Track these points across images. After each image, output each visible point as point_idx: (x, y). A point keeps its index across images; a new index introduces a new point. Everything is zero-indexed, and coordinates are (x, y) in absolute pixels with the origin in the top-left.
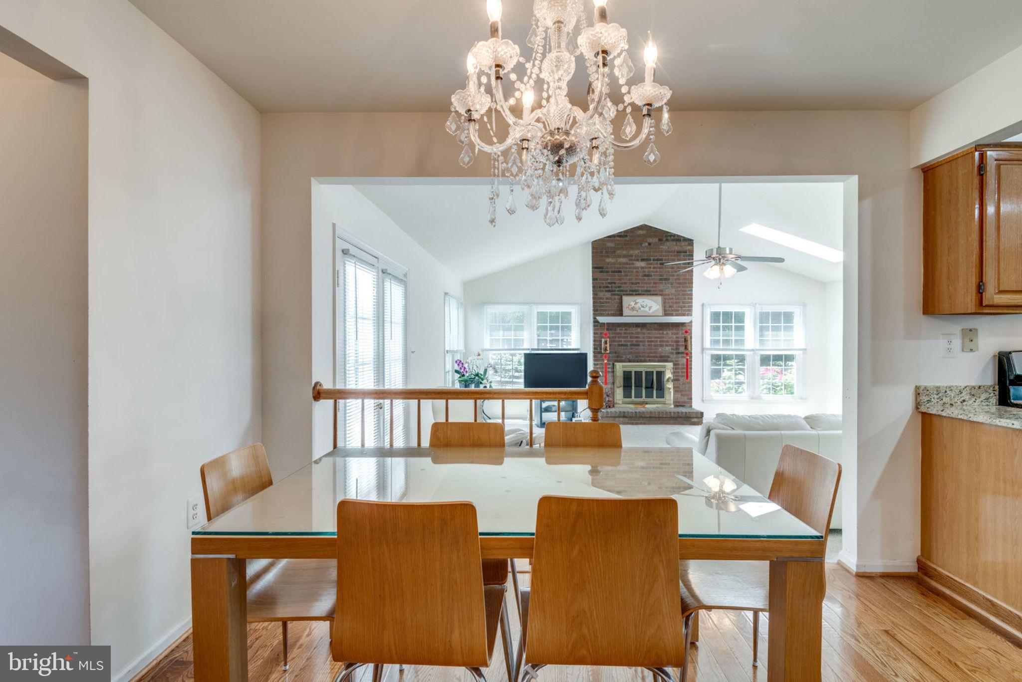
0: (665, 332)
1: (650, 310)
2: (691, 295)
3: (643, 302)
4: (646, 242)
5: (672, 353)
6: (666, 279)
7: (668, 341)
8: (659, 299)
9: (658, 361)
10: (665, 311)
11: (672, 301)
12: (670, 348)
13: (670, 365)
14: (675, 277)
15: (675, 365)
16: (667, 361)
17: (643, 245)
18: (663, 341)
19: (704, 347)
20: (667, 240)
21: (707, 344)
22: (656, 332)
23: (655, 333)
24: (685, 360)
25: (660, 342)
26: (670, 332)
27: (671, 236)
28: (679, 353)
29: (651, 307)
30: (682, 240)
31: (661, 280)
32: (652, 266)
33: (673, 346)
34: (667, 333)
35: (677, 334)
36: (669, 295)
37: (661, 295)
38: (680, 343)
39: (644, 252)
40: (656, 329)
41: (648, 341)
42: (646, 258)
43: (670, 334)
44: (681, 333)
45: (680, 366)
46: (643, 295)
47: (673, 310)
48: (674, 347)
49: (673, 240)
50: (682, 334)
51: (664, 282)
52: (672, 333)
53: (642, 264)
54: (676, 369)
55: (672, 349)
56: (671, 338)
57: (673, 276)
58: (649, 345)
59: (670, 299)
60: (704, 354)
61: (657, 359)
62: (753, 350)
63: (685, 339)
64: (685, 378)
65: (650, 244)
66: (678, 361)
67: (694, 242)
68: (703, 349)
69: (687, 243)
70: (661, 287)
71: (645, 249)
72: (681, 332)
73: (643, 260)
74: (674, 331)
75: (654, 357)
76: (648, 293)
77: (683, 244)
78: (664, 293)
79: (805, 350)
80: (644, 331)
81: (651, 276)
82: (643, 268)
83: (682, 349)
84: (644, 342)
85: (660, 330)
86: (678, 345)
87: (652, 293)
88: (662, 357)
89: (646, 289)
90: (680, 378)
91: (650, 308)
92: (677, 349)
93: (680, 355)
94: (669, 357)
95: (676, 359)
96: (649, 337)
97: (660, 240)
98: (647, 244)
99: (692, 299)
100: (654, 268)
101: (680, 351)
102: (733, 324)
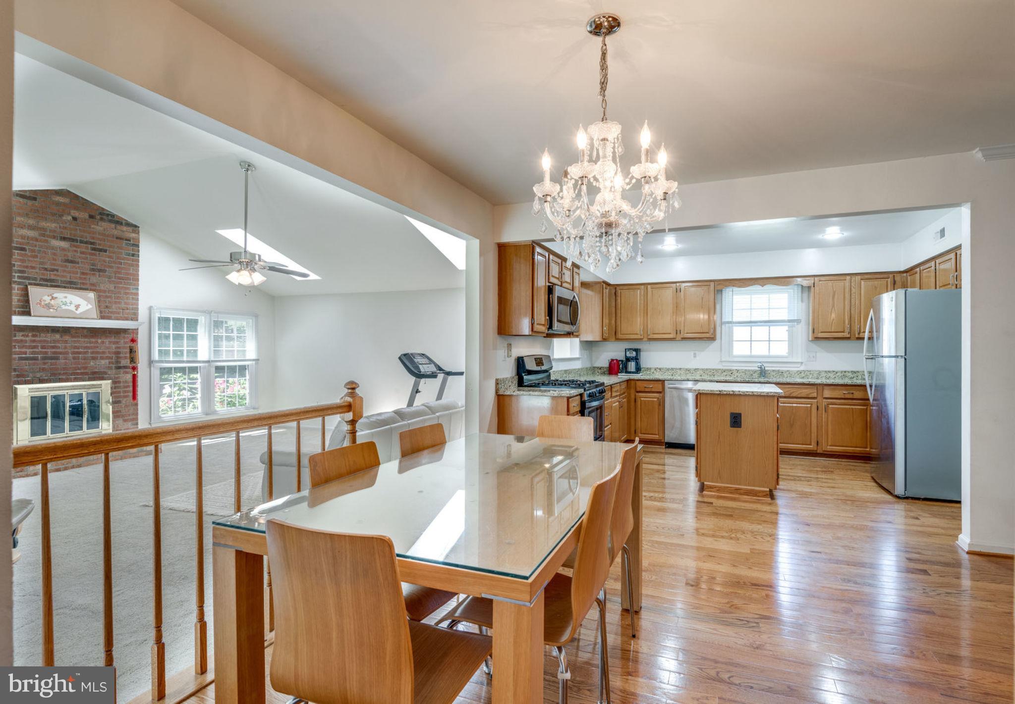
0: (99, 341)
1: (76, 310)
2: (137, 294)
3: (66, 297)
4: (69, 214)
5: (110, 368)
6: (100, 271)
7: (104, 353)
8: (91, 295)
9: (90, 379)
10: (101, 312)
11: (109, 299)
12: (107, 361)
13: (106, 385)
14: (114, 270)
15: (114, 382)
16: (102, 379)
17: (64, 218)
18: (98, 353)
19: (152, 359)
20: (102, 219)
21: (156, 356)
22: (86, 340)
23: (83, 342)
24: (129, 377)
25: (92, 353)
26: (107, 341)
27: (108, 215)
28: (120, 368)
29: (79, 305)
30: (124, 224)
31: (93, 270)
32: (79, 250)
33: (112, 359)
34: (103, 342)
35: (117, 343)
36: (105, 291)
37: (94, 290)
38: (121, 355)
39: (65, 228)
40: (86, 337)
41: (73, 353)
42: (69, 236)
43: (107, 345)
44: (124, 343)
45: (122, 384)
46: (65, 287)
47: (112, 313)
48: (113, 360)
49: (110, 221)
50: (125, 343)
51: (97, 273)
52: (110, 342)
53: (63, 244)
54: (115, 388)
55: (109, 363)
56: (108, 348)
57: (111, 267)
58: (74, 358)
59: (107, 297)
60: (152, 368)
61: (87, 377)
62: (208, 362)
63: (131, 350)
64: (131, 398)
65: (75, 219)
66: (118, 378)
67: (140, 228)
68: (151, 362)
69: (130, 229)
70: (94, 280)
71: (68, 224)
72: (122, 341)
73: (64, 239)
74: (113, 339)
75: (82, 374)
76: (70, 285)
77: (125, 228)
78: (98, 288)
79: (258, 360)
80: (67, 338)
81: (78, 263)
82: (63, 249)
83: (126, 362)
84: (67, 353)
85: (92, 337)
86: (118, 358)
87: (79, 286)
88: (95, 373)
89: (69, 280)
90: (121, 399)
91: (77, 307)
92: (118, 362)
93: (122, 370)
94: (105, 373)
95: (116, 376)
96: (76, 347)
97: (91, 217)
98: (70, 218)
99: (137, 300)
100: (82, 253)
101: (122, 365)
102: (185, 333)
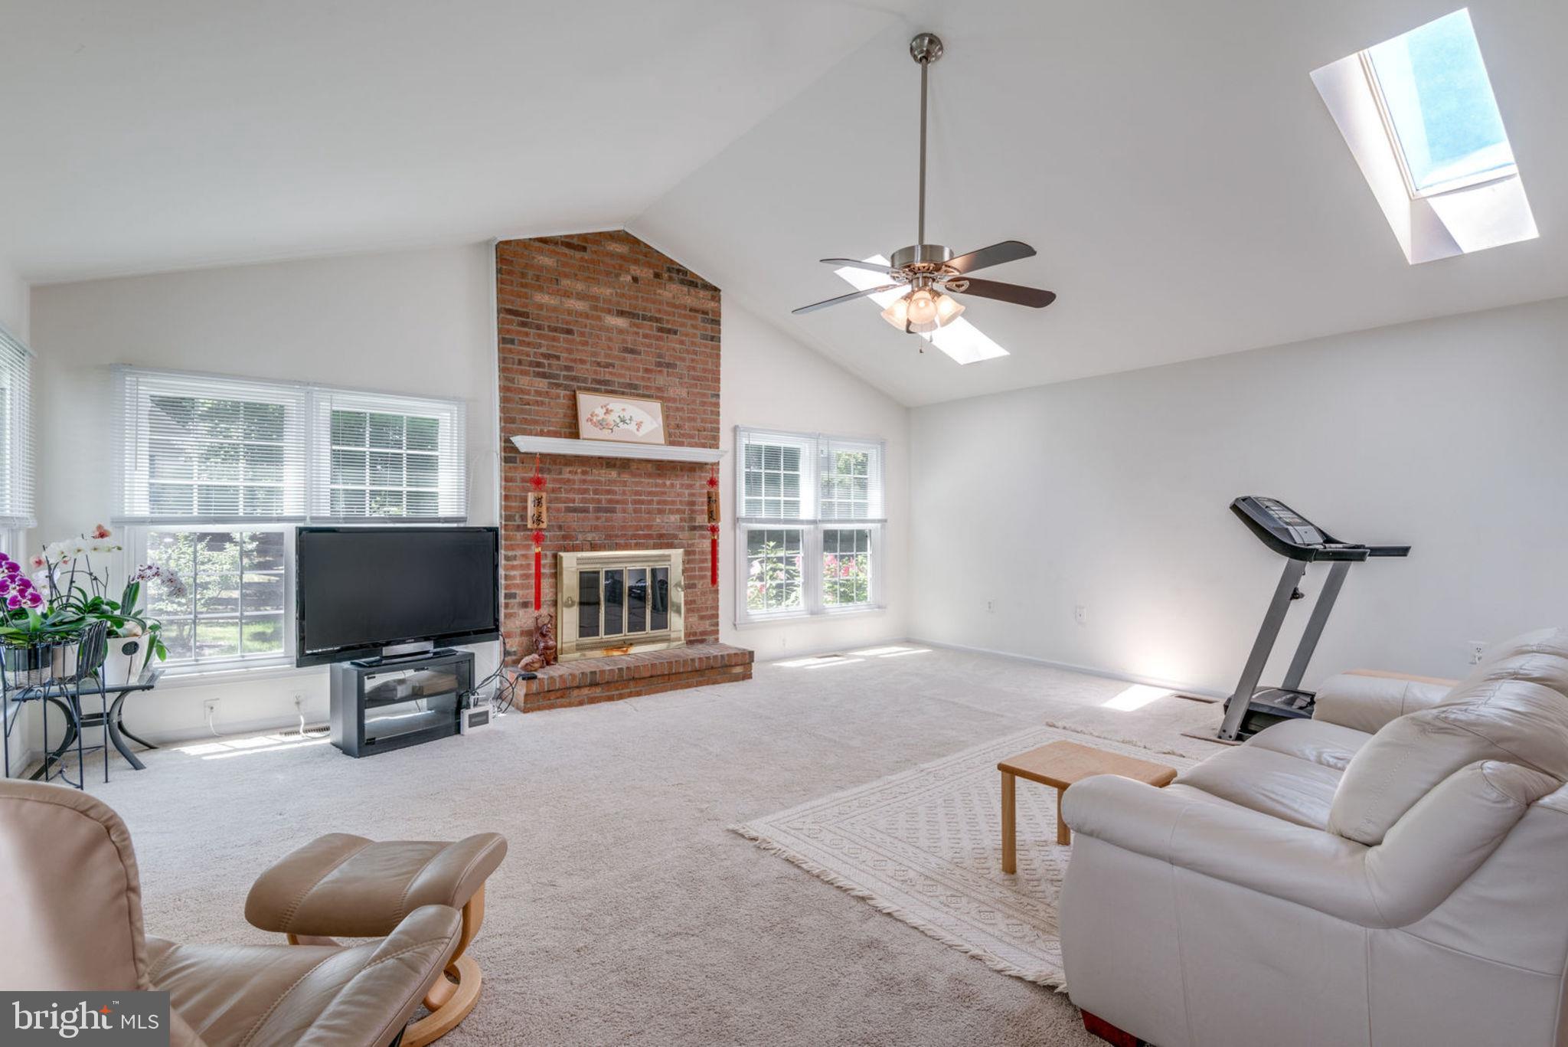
0: (668, 483)
1: (638, 430)
2: (717, 405)
3: (624, 410)
4: (628, 272)
5: (682, 529)
6: (668, 365)
7: (673, 503)
8: (656, 406)
9: (655, 547)
10: (670, 435)
11: (680, 414)
12: (678, 517)
13: (676, 555)
14: (687, 364)
15: (687, 553)
16: (671, 546)
17: (622, 279)
18: (665, 502)
19: (738, 515)
20: (671, 279)
21: (743, 512)
22: (651, 481)
23: (647, 484)
24: (706, 545)
25: (659, 503)
26: (677, 482)
27: (678, 271)
28: (693, 528)
29: (641, 422)
30: (699, 285)
31: (659, 364)
32: (641, 331)
33: (684, 514)
34: (672, 485)
35: (691, 486)
36: (674, 400)
37: (658, 398)
38: (697, 508)
39: (623, 295)
40: (649, 475)
41: (635, 502)
42: (627, 309)
43: (677, 488)
44: (700, 484)
45: (697, 557)
46: (623, 393)
47: (683, 435)
48: (686, 516)
49: (682, 282)
50: (702, 487)
51: (665, 370)
52: (682, 485)
53: (621, 322)
54: (689, 562)
55: (682, 520)
56: (679, 495)
57: (683, 360)
58: (635, 511)
59: (677, 409)
60: (738, 531)
61: (651, 542)
62: (814, 522)
63: (709, 498)
64: (709, 580)
65: (635, 279)
66: (693, 545)
67: (721, 293)
68: (736, 520)
69: (709, 294)
70: (661, 380)
71: (627, 288)
72: (698, 484)
73: (621, 313)
74: (686, 482)
75: (647, 537)
76: (631, 390)
77: (702, 293)
78: (665, 395)
79: (885, 521)
80: (626, 477)
81: (640, 353)
82: (621, 331)
83: (702, 519)
84: (625, 502)
85: (659, 476)
86: (693, 511)
87: (641, 392)
88: (661, 536)
89: (628, 381)
90: (696, 582)
91: (639, 425)
92: (692, 519)
93: (697, 533)
94: (675, 537)
95: (690, 542)
96: (637, 493)
97: (657, 276)
98: (629, 278)
99: (718, 414)
100: (646, 336)
101: (697, 524)
102: (782, 472)
